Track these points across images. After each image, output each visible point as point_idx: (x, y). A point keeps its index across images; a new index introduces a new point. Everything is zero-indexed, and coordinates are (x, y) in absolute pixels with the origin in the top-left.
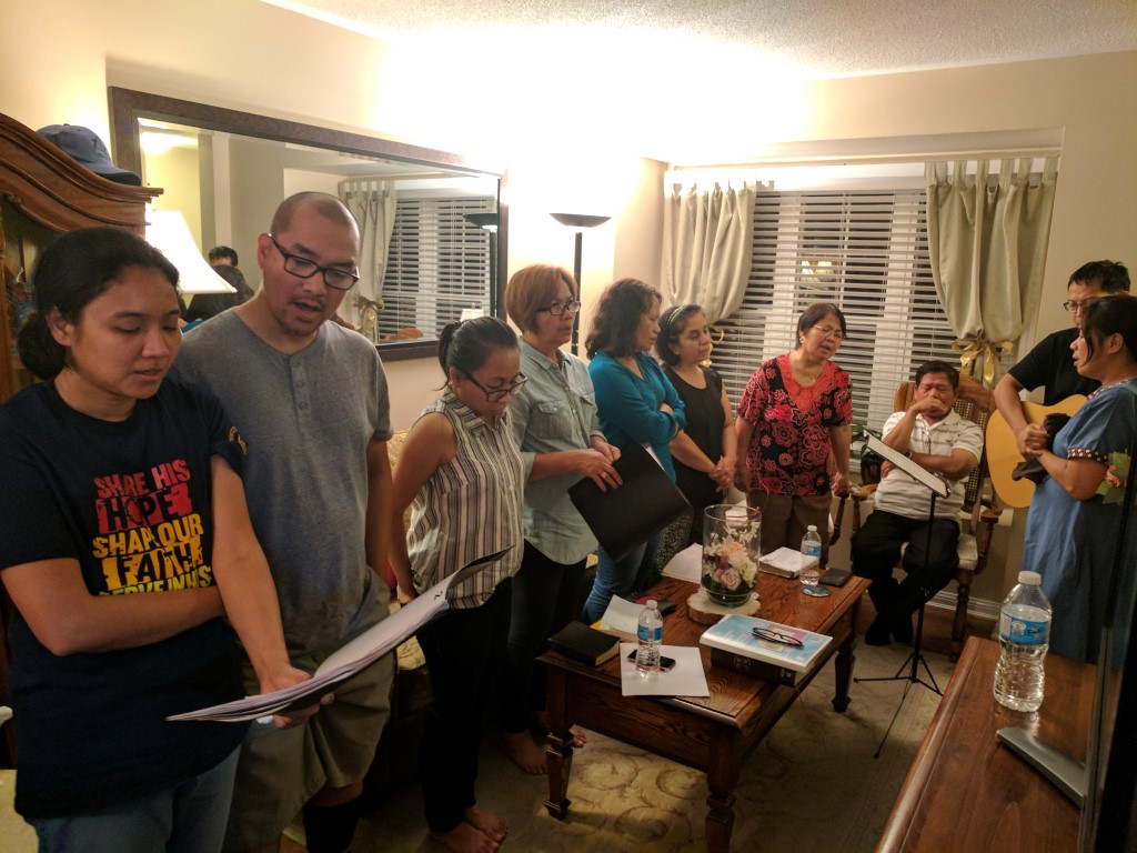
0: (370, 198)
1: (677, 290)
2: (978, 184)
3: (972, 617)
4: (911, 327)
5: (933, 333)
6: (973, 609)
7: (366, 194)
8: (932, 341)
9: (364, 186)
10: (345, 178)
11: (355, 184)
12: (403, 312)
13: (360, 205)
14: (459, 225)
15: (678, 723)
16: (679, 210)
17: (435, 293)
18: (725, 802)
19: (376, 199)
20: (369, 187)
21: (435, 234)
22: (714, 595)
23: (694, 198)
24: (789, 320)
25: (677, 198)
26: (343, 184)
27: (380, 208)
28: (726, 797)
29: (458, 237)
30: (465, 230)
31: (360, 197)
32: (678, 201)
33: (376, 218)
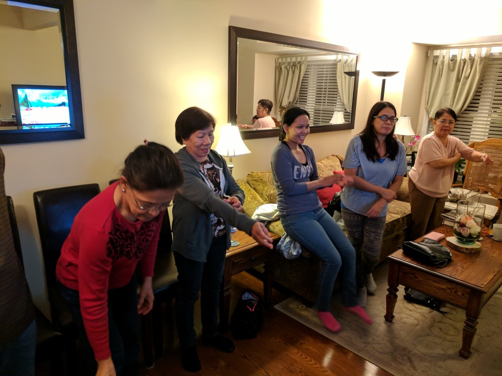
0: (291, 65)
1: (429, 104)
7: (289, 63)
9: (289, 60)
10: (278, 56)
11: (284, 59)
13: (286, 68)
14: (327, 75)
15: (453, 288)
16: (436, 69)
17: (314, 105)
18: (474, 324)
19: (294, 65)
20: (291, 60)
21: (316, 80)
22: (458, 238)
23: (443, 62)
24: (486, 119)
25: (435, 62)
26: (278, 59)
27: (296, 69)
28: (474, 321)
29: (326, 81)
30: (328, 78)
31: (286, 64)
32: (436, 64)
33: (293, 73)
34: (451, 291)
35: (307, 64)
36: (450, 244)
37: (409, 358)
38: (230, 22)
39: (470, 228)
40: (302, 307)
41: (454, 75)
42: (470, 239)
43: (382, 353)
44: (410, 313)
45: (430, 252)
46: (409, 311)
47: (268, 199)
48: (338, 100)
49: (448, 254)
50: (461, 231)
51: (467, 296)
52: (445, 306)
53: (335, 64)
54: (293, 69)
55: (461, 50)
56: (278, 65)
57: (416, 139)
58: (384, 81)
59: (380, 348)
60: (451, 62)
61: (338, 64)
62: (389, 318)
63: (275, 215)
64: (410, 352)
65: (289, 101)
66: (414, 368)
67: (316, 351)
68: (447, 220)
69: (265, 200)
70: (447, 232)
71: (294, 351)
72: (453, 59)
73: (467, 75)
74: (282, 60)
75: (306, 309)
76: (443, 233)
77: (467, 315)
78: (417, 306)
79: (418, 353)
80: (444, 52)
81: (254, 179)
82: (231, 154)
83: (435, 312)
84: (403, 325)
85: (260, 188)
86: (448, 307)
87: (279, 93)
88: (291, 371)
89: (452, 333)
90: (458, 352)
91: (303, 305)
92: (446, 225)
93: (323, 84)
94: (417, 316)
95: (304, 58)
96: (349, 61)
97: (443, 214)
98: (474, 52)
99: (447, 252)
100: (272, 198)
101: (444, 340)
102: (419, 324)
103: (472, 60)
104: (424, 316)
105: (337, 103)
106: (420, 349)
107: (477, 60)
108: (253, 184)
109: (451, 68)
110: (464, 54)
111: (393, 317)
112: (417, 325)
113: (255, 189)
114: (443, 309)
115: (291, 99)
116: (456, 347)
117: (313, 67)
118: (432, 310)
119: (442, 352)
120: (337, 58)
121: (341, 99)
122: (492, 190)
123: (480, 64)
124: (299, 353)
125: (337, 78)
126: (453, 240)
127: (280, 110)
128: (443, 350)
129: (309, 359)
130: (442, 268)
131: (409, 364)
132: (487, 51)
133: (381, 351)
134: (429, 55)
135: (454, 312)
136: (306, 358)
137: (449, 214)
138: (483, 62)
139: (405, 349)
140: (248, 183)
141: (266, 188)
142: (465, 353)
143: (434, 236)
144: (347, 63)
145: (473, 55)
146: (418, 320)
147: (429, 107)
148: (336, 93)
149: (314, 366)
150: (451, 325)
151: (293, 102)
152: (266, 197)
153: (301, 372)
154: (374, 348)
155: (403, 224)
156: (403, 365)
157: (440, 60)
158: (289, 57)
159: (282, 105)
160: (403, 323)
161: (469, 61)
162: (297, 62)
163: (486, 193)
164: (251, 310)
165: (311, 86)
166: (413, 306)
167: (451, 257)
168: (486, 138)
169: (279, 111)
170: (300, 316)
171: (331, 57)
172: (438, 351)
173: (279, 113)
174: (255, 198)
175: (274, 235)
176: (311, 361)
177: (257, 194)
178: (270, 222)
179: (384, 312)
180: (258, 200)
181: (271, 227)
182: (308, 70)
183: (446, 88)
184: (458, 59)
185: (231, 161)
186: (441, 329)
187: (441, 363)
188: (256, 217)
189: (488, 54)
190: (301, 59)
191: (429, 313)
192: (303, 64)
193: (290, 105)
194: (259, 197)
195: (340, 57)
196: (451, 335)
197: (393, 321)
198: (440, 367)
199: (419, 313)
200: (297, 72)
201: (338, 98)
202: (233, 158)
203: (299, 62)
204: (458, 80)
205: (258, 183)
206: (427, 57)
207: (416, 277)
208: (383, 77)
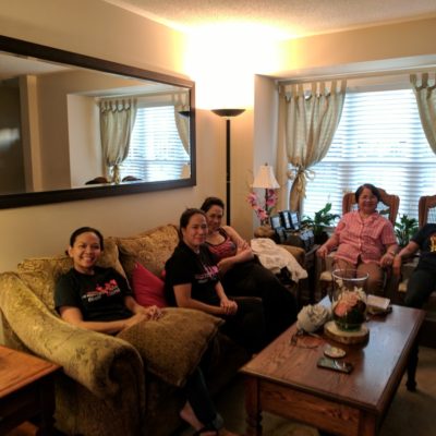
15: (336, 411)
22: (338, 324)
34: (334, 416)
51: (356, 420)
58: (228, 122)
80: (296, 87)
81: (27, 271)
85: (38, 285)
108: (27, 281)
110: (317, 89)
132: (342, 86)
134: (280, 91)
141: (48, 287)
157: (293, 97)
159: (110, 160)
205: (34, 279)
207: (284, 398)
208: (227, 118)
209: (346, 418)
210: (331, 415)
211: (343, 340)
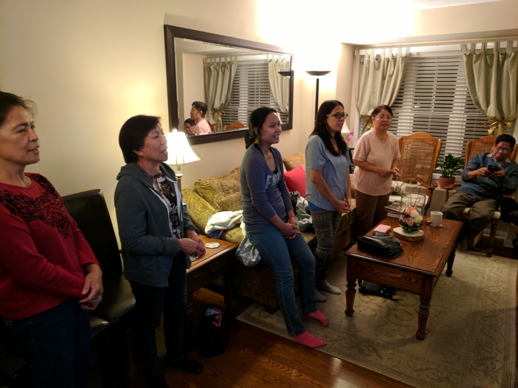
0: (221, 65)
1: (359, 102)
2: (495, 53)
3: (497, 239)
4: (466, 116)
5: (476, 118)
6: (498, 235)
7: (218, 63)
8: (476, 122)
9: (218, 60)
10: (206, 57)
11: (213, 59)
12: (233, 115)
13: (215, 68)
14: (258, 76)
15: (407, 277)
16: (363, 67)
17: (247, 106)
18: (427, 306)
19: (224, 65)
20: (220, 60)
21: (247, 81)
22: (404, 228)
23: (369, 62)
24: (410, 114)
25: (362, 62)
26: (206, 59)
27: (226, 70)
28: (427, 304)
29: (257, 81)
30: (260, 78)
31: (215, 65)
32: (363, 63)
33: (224, 73)
34: (406, 280)
35: (237, 64)
36: (397, 235)
37: (374, 349)
38: (164, 21)
39: (413, 218)
40: (265, 314)
41: (380, 73)
42: (415, 228)
43: (348, 348)
44: (367, 305)
45: (383, 245)
46: (365, 304)
47: (219, 207)
48: (271, 101)
49: (399, 244)
50: (407, 221)
51: (420, 282)
52: (395, 294)
53: (265, 65)
54: (223, 69)
55: (384, 49)
56: (207, 65)
57: (350, 136)
58: (318, 80)
59: (347, 343)
60: (376, 61)
61: (270, 64)
62: (350, 312)
63: (231, 222)
64: (374, 342)
65: (221, 103)
66: (381, 358)
67: (287, 357)
68: (390, 212)
69: (216, 208)
70: (392, 224)
71: (265, 361)
72: (378, 58)
73: (391, 73)
74: (211, 60)
75: (269, 316)
76: (389, 225)
77: (421, 299)
78: (372, 297)
79: (382, 342)
80: (369, 51)
81: (202, 187)
82: (180, 162)
83: (389, 301)
84: (363, 317)
85: (209, 195)
86: (398, 294)
87: (210, 95)
88: (266, 382)
89: (406, 318)
90: (415, 335)
91: (265, 312)
92: (389, 217)
93: (255, 85)
94: (374, 306)
95: (233, 58)
96: (280, 60)
97: (386, 207)
98: (395, 51)
99: (398, 243)
100: (224, 206)
101: (401, 326)
102: (376, 315)
103: (395, 59)
104: (380, 306)
105: (271, 104)
106: (382, 339)
107: (399, 60)
108: (202, 193)
109: (377, 67)
110: (386, 54)
111: (353, 311)
112: (375, 316)
113: (204, 197)
114: (395, 297)
115: (223, 101)
116: (412, 331)
117: (243, 67)
118: (385, 300)
119: (401, 338)
120: (268, 57)
121: (274, 99)
122: (421, 180)
123: (402, 62)
124: (270, 362)
125: (269, 78)
126: (399, 230)
127: (212, 112)
128: (402, 336)
129: (281, 366)
130: (396, 258)
131: (375, 354)
132: (407, 51)
133: (348, 346)
134: (355, 54)
135: (405, 298)
136: (278, 365)
137: (391, 206)
138: (404, 61)
139: (369, 341)
140: (196, 191)
141: (216, 196)
142: (421, 335)
143: (382, 228)
144: (279, 62)
145: (395, 55)
146: (375, 311)
147: (360, 105)
148: (268, 93)
149: (287, 372)
150: (404, 311)
151: (225, 103)
152: (217, 205)
153: (276, 381)
154: (341, 344)
155: (349, 219)
156: (370, 356)
157: (366, 59)
158: (217, 57)
159: (215, 107)
160: (362, 316)
161: (392, 60)
162: (227, 62)
163: (415, 183)
164: (216, 325)
165: (243, 86)
166: (369, 298)
167: (401, 247)
168: (411, 132)
169: (212, 114)
170: (265, 324)
171: (262, 57)
172: (398, 337)
173: (212, 115)
174: (205, 207)
175: (232, 244)
176: (284, 367)
177: (207, 203)
178: (225, 231)
179: (344, 308)
180: (210, 209)
181: (227, 236)
182: (238, 71)
183: (374, 86)
184: (382, 59)
185: (179, 169)
186: (396, 316)
187: (402, 348)
188: (211, 227)
189: (408, 54)
190: (231, 59)
191: (384, 302)
192: (233, 64)
193: (222, 107)
194: (209, 206)
195: (270, 56)
196: (406, 321)
197: (353, 315)
198: (402, 352)
199: (375, 304)
200: (227, 72)
201: (271, 98)
202: (181, 166)
203: (229, 63)
204: (384, 78)
205: (207, 191)
206: (354, 56)
207: (373, 270)
208: (317, 77)
209: (413, 280)
210: (404, 279)
211: (411, 239)
